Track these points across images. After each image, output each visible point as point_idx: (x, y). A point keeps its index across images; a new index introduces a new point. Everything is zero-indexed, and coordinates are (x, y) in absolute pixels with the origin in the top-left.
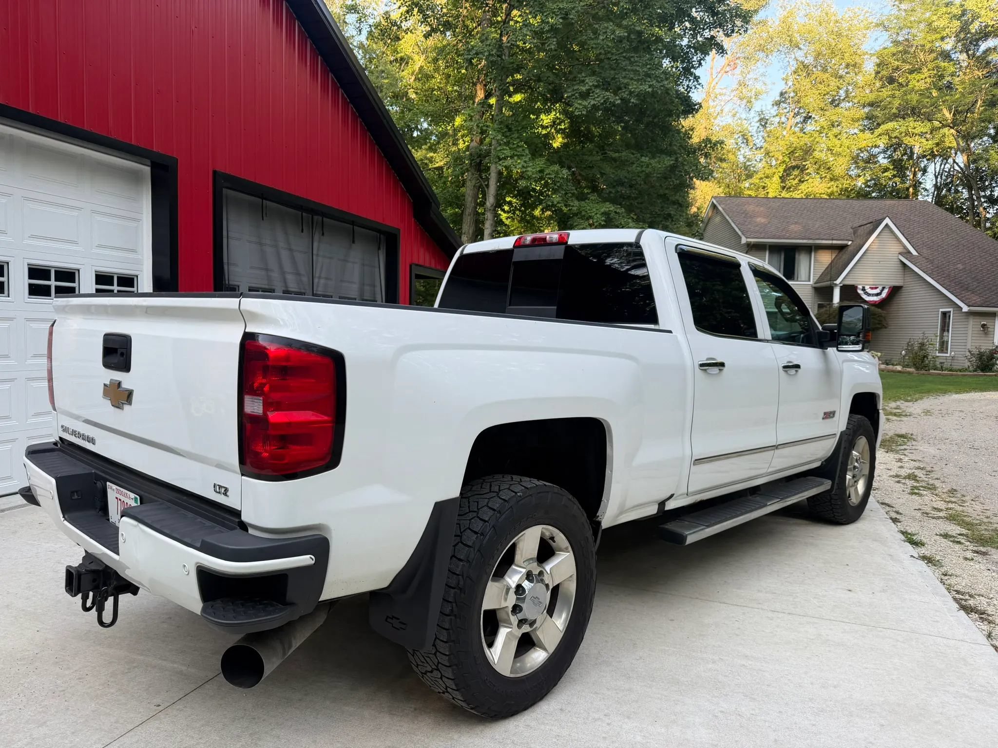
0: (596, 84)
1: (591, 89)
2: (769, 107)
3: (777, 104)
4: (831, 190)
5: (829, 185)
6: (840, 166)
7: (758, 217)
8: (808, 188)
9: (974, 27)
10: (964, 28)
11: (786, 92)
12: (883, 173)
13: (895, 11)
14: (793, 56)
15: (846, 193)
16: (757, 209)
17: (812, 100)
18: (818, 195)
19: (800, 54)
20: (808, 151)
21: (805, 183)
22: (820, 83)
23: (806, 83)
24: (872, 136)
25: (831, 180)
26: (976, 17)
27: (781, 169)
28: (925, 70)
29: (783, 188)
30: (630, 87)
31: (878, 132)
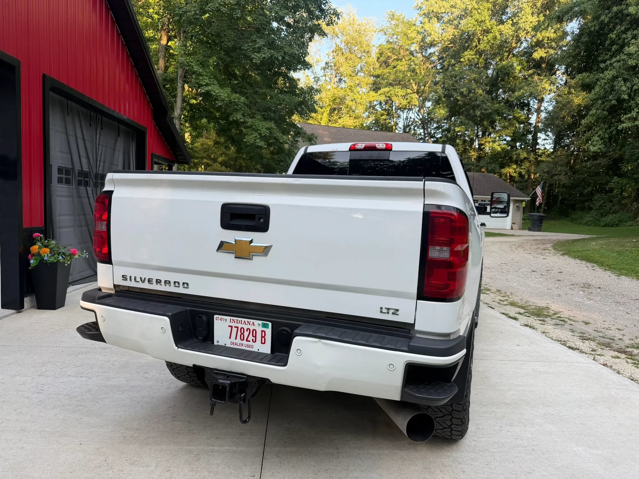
0: (264, 44)
1: (261, 47)
2: (319, 70)
3: (324, 69)
4: (356, 124)
5: (355, 121)
6: (360, 110)
7: (325, 137)
8: (343, 122)
9: (428, 40)
10: (423, 40)
11: (329, 63)
12: (381, 116)
13: (388, 24)
14: (334, 42)
15: (362, 127)
16: (324, 133)
17: (345, 69)
18: (349, 127)
19: (338, 41)
20: (342, 100)
21: (342, 119)
22: (350, 60)
23: (342, 59)
24: (376, 94)
25: (355, 118)
26: (430, 35)
27: (328, 109)
28: (404, 60)
29: (330, 120)
30: (285, 49)
31: (379, 92)
